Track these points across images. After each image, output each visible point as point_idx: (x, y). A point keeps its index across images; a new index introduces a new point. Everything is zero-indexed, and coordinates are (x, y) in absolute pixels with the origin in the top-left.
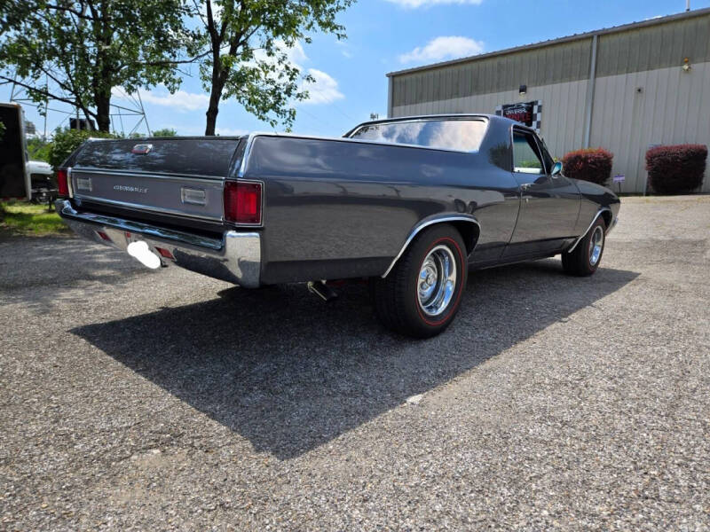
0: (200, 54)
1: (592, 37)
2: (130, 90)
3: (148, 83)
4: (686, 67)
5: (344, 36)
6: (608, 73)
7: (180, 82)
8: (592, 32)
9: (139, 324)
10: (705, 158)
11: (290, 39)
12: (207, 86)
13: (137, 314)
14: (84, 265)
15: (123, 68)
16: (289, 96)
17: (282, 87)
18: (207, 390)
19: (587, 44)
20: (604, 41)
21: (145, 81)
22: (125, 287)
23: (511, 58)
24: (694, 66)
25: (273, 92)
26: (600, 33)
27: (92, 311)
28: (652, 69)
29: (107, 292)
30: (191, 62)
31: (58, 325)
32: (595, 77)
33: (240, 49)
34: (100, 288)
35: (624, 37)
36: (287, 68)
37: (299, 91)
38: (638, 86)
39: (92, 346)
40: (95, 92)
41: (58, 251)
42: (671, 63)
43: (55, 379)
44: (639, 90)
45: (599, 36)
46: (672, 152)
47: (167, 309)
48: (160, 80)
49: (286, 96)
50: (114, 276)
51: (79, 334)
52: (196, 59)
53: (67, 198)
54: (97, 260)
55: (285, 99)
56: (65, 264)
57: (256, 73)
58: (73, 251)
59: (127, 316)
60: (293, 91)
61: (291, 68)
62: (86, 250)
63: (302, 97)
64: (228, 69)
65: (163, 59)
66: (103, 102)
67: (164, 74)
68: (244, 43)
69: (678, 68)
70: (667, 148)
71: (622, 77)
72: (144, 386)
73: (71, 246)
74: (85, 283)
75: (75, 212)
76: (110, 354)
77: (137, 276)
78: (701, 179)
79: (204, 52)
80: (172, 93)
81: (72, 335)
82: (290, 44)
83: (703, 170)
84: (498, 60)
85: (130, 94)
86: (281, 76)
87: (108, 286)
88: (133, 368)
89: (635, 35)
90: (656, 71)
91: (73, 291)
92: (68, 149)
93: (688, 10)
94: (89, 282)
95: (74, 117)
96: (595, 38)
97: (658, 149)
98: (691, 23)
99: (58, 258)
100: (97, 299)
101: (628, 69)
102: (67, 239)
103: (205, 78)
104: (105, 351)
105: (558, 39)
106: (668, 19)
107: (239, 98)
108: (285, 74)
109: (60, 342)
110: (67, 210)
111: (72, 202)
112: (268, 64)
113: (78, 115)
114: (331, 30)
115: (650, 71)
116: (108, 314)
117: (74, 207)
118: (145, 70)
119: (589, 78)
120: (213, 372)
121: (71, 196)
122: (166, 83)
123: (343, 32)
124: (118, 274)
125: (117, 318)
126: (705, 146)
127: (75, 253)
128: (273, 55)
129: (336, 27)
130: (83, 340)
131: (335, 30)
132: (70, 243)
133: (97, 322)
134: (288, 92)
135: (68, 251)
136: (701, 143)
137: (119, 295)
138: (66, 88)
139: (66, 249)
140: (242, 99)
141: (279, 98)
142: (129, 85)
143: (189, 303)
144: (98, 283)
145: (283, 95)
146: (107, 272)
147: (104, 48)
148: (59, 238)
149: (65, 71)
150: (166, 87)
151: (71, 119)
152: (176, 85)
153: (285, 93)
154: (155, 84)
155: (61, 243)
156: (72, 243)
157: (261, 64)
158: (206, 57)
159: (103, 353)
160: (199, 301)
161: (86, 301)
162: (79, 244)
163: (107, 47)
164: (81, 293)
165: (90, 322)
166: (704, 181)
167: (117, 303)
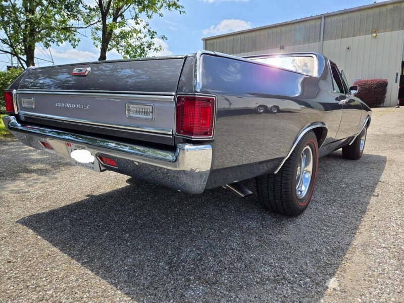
0: (92, 23)
1: (321, 18)
2: (47, 45)
3: (58, 41)
4: (374, 35)
5: (184, 12)
6: (331, 39)
7: (79, 41)
8: (322, 15)
9: (74, 212)
10: (386, 87)
11: (150, 13)
12: (96, 44)
13: (71, 202)
14: (23, 161)
15: (42, 31)
16: (150, 49)
17: (145, 43)
18: (151, 283)
19: (318, 22)
20: (328, 20)
21: (56, 40)
22: (56, 178)
23: (275, 30)
24: (380, 35)
25: (140, 47)
26: (326, 15)
27: (34, 200)
28: (355, 36)
29: (43, 182)
30: (86, 27)
31: (8, 215)
32: (323, 41)
33: (119, 19)
34: (37, 179)
35: (340, 17)
36: (149, 31)
37: (156, 46)
38: (348, 46)
39: (39, 237)
40: (25, 46)
41: (3, 151)
42: (366, 32)
43: (10, 278)
44: (348, 48)
45: (325, 17)
46: (369, 83)
47: (92, 196)
48: (66, 39)
49: (148, 49)
50: (46, 170)
51: (26, 225)
52: (89, 26)
53: (13, 114)
54: (32, 157)
55: (147, 51)
56: (9, 161)
57: (130, 34)
58: (15, 150)
59: (63, 205)
60: (152, 47)
61: (152, 30)
62: (23, 150)
63: (158, 50)
64: (112, 31)
65: (68, 26)
66: (30, 52)
67: (69, 36)
68: (121, 15)
69: (370, 36)
70: (365, 81)
71: (338, 41)
72: (93, 281)
73: (12, 147)
74: (25, 175)
75: (20, 125)
76: (55, 245)
77: (63, 168)
78: (384, 98)
79: (94, 22)
80: (74, 48)
81: (20, 226)
82: (149, 17)
83: (385, 93)
84: (267, 30)
85: (47, 48)
86: (145, 36)
87: (43, 178)
88: (78, 260)
89: (346, 16)
90: (358, 37)
91: (17, 183)
92: (8, 82)
93: (375, 2)
94: (29, 175)
95: (10, 65)
96: (323, 18)
97: (360, 82)
98: (377, 10)
99: (4, 156)
100: (37, 190)
101: (342, 36)
102: (9, 142)
103: (95, 39)
104: (51, 242)
105: (301, 19)
106: (364, 7)
107: (118, 50)
108: (148, 35)
109: (11, 233)
110: (13, 124)
111: (17, 117)
112: (137, 29)
113: (12, 64)
114: (176, 8)
115: (354, 38)
116: (47, 203)
117: (19, 121)
118: (56, 33)
119: (319, 41)
120: (149, 261)
121: (16, 113)
122: (70, 41)
123: (183, 10)
124: (48, 167)
125: (56, 206)
126: (386, 80)
127: (15, 152)
128: (139, 24)
129: (178, 7)
130: (30, 231)
131: (178, 9)
132: (11, 145)
133: (40, 212)
134: (149, 47)
135: (10, 151)
136: (384, 78)
137: (52, 185)
138: (5, 43)
139: (9, 149)
140: (120, 51)
141: (143, 51)
142: (46, 42)
143: (108, 190)
144: (35, 176)
145: (146, 49)
146: (40, 166)
147: (30, 16)
148: (4, 141)
149: (4, 31)
150: (70, 44)
151: (7, 66)
152: (76, 43)
153: (147, 47)
154: (62, 42)
155: (5, 145)
156: (13, 145)
157: (132, 28)
158: (96, 25)
159: (50, 244)
160: (115, 188)
161: (29, 192)
162: (18, 145)
163: (32, 16)
164: (23, 184)
165: (34, 212)
166: (385, 100)
167: (53, 193)
